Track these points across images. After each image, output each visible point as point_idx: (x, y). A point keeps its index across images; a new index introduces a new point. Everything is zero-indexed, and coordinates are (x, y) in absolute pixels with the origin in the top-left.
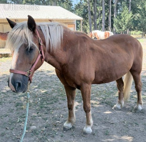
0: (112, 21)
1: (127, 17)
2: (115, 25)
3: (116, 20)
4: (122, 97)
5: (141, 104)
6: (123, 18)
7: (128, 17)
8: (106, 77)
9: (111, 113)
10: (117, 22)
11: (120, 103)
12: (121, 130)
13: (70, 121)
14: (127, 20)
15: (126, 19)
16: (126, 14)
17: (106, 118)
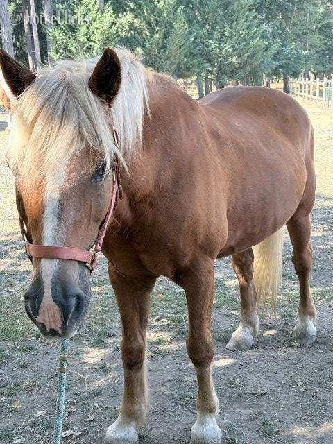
0: (43, 36)
1: (96, 24)
2: (57, 51)
3: (57, 34)
4: (253, 300)
5: (312, 315)
6: (84, 29)
7: (98, 26)
8: (250, 230)
9: (234, 364)
10: (60, 42)
11: (249, 322)
12: (304, 410)
13: (131, 415)
14: (97, 36)
15: (93, 32)
16: (91, 15)
17: (231, 382)
